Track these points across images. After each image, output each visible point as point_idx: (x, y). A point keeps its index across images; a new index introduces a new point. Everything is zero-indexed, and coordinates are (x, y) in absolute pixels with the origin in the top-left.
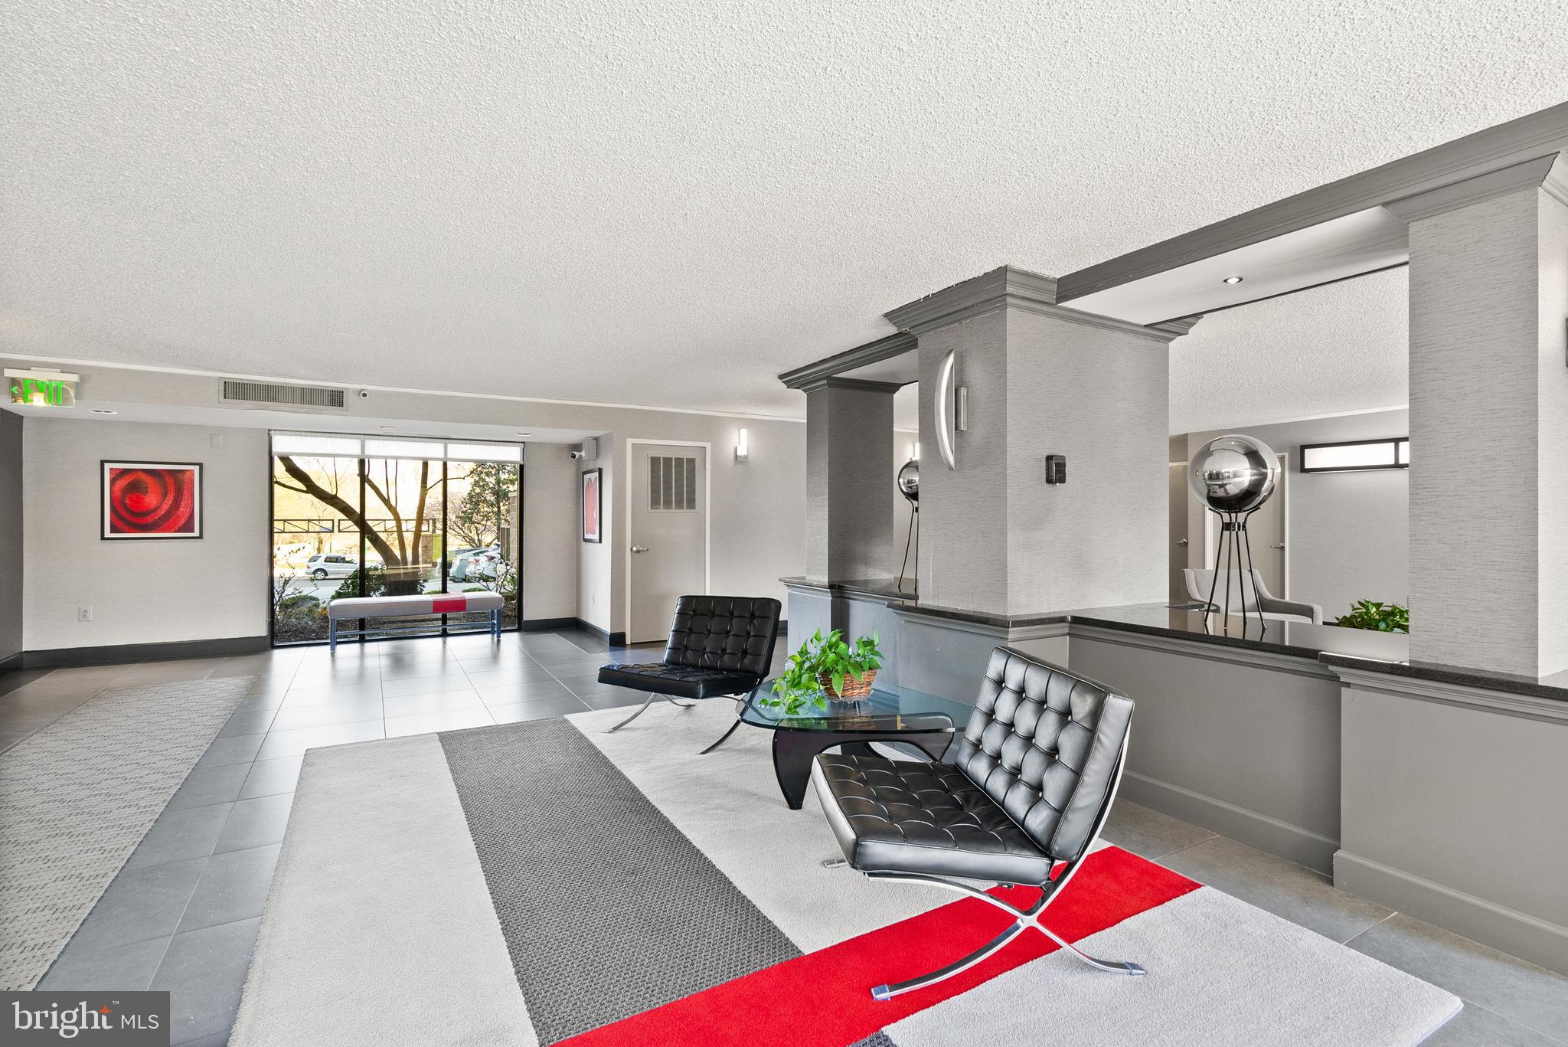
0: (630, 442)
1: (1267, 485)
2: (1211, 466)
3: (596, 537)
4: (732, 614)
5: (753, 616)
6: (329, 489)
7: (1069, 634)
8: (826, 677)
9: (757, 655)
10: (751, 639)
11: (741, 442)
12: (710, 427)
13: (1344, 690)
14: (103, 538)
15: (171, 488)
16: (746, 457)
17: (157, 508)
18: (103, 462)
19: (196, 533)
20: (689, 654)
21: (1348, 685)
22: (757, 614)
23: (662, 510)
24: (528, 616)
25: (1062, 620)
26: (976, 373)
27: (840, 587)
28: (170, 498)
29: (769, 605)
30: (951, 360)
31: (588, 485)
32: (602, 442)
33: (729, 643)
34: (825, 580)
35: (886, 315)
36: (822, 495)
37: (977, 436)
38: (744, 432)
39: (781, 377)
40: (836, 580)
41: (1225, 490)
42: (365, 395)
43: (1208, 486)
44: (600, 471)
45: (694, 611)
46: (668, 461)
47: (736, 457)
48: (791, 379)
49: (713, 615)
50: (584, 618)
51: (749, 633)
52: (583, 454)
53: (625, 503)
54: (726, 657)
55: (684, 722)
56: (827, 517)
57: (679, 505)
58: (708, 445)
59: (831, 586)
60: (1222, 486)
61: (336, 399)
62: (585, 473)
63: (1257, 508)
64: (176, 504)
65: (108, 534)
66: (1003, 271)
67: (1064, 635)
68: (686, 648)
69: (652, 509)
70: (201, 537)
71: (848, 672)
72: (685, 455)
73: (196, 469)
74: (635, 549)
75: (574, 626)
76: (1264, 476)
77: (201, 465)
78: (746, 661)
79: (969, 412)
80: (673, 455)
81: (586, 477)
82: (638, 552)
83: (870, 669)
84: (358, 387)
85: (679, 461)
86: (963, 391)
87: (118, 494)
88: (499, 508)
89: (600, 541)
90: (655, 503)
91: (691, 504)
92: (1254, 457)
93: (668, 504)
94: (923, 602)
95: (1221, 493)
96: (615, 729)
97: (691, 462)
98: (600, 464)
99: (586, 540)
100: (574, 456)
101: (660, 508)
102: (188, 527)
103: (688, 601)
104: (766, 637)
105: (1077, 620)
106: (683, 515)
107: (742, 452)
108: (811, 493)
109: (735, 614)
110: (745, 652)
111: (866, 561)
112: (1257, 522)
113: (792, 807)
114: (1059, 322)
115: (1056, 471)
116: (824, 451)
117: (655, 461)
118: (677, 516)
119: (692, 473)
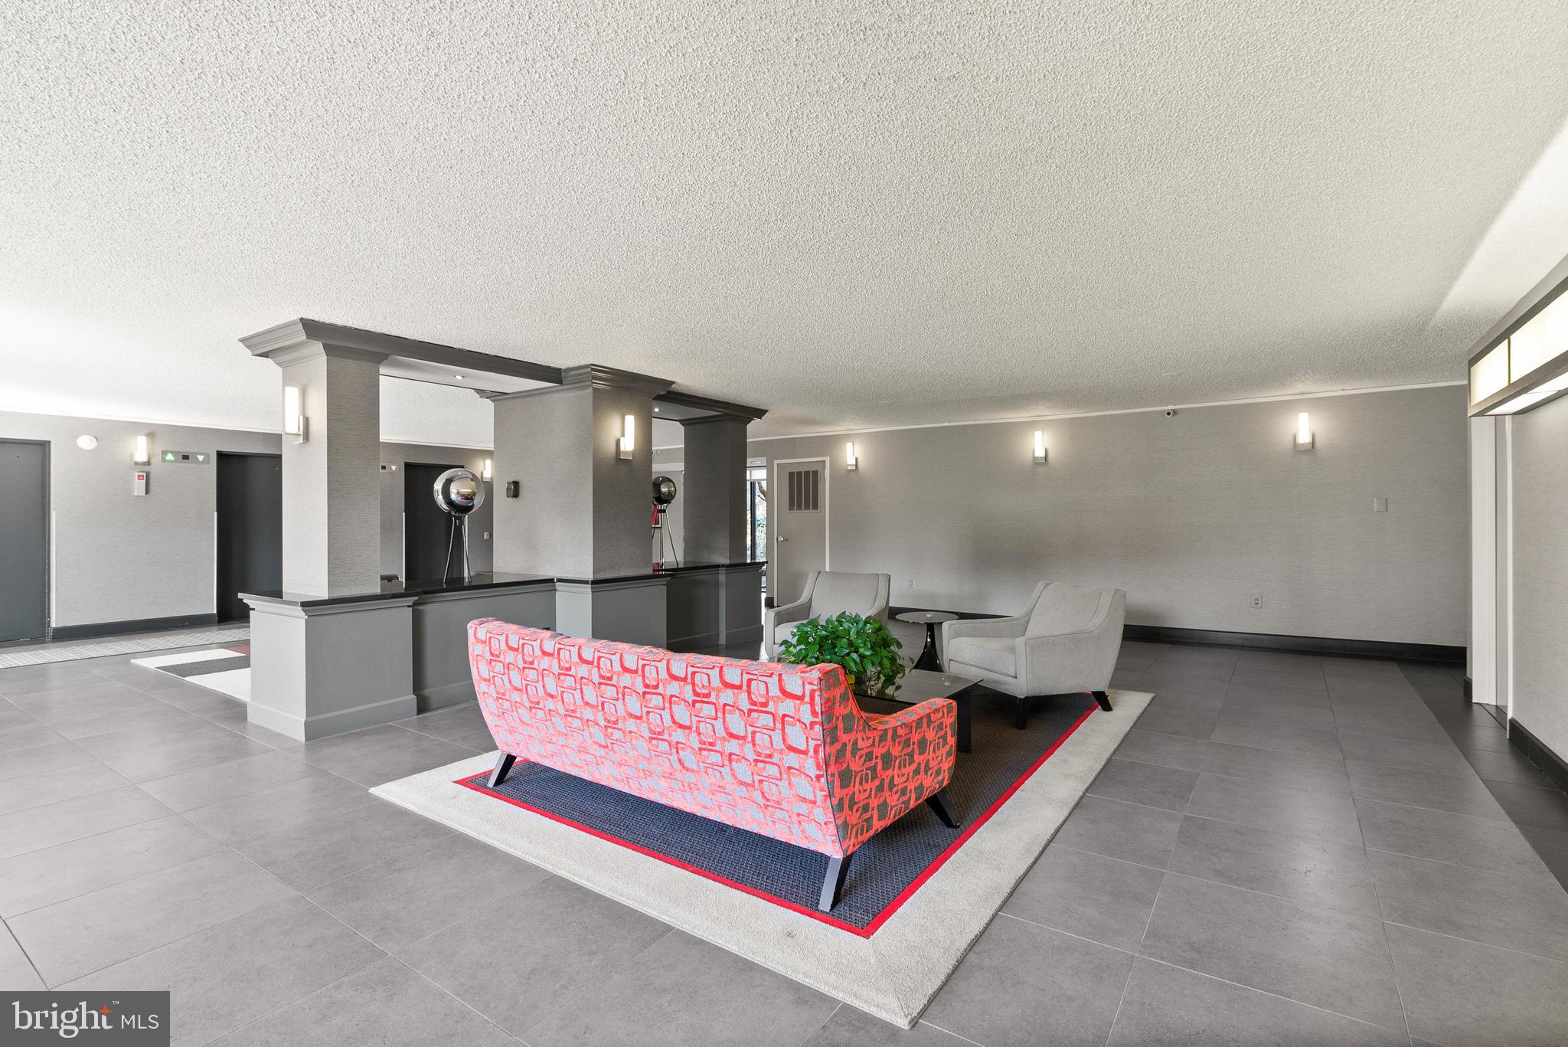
0: (776, 462)
12: (827, 444)
23: (796, 511)
46: (799, 473)
57: (807, 507)
58: (827, 459)
69: (790, 510)
72: (811, 469)
74: (779, 539)
80: (803, 469)
82: (782, 541)
85: (807, 473)
90: (791, 506)
91: (815, 506)
93: (799, 507)
97: (815, 473)
101: (794, 509)
106: (809, 514)
117: (791, 475)
118: (806, 515)
119: (816, 482)
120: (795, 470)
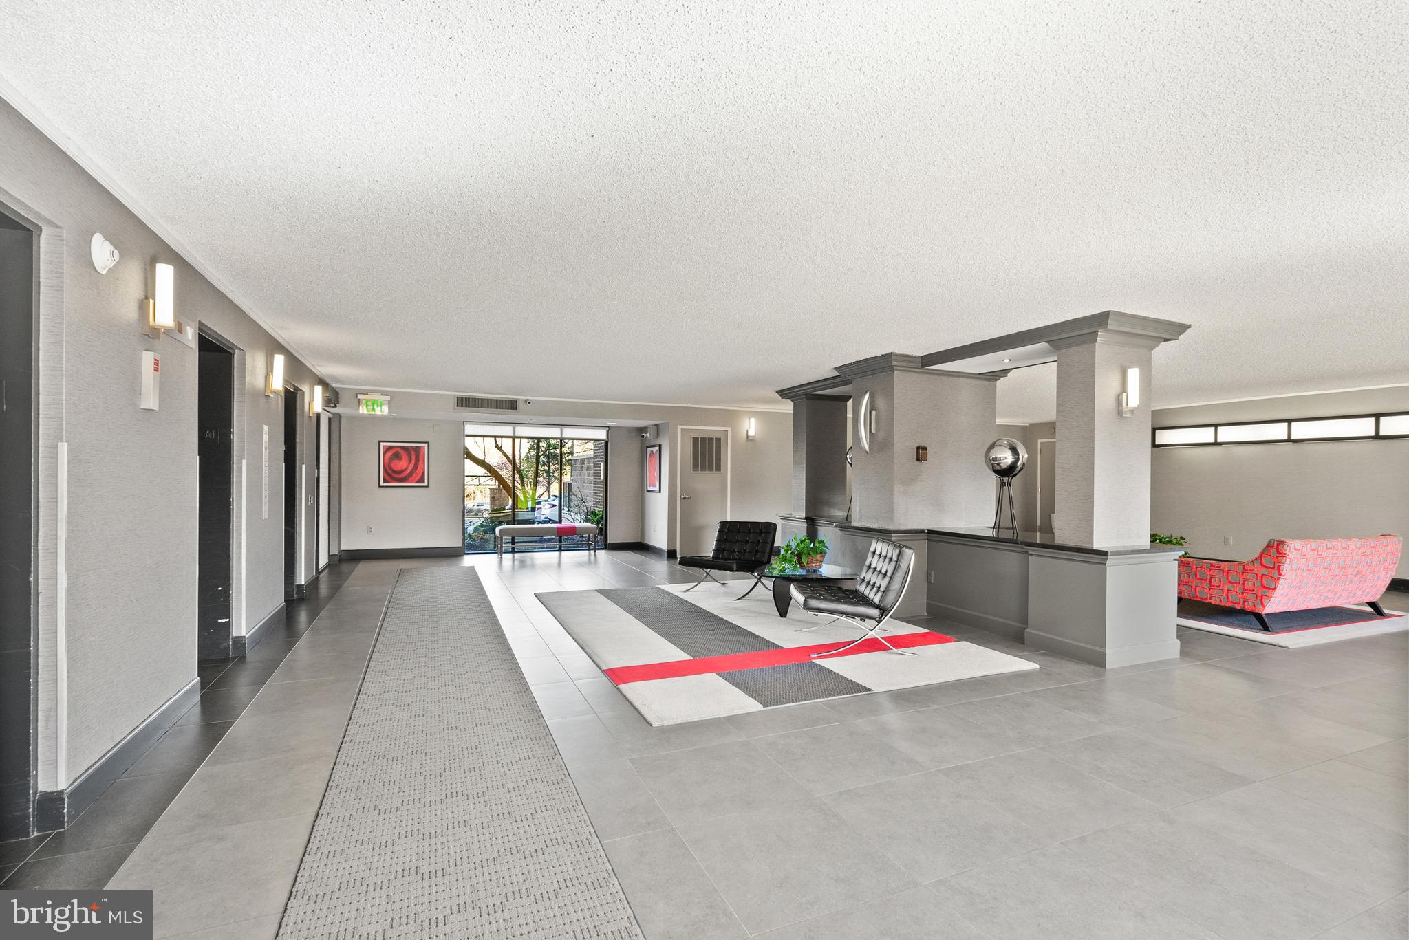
0: (680, 428)
1: (1020, 463)
2: (993, 454)
3: (657, 489)
4: (749, 531)
5: (761, 532)
6: (481, 456)
7: (928, 540)
8: (799, 555)
9: (763, 553)
10: (760, 545)
11: (751, 427)
12: (730, 417)
13: (1030, 557)
14: (379, 486)
15: (413, 457)
16: (754, 436)
17: (406, 469)
18: (380, 442)
19: (426, 484)
20: (725, 553)
21: (1032, 555)
22: (763, 531)
23: (707, 472)
24: (611, 539)
25: (922, 531)
26: (881, 402)
27: (813, 519)
28: (412, 465)
29: (770, 526)
30: (867, 396)
31: (650, 455)
32: (661, 427)
33: (748, 547)
34: (804, 515)
35: (835, 368)
36: (801, 464)
37: (881, 435)
38: (753, 420)
39: (778, 392)
40: (809, 515)
41: (1000, 466)
42: (529, 403)
43: (992, 464)
44: (660, 446)
45: (728, 529)
46: (703, 440)
47: (747, 436)
48: (784, 393)
49: (739, 531)
50: (647, 542)
51: (759, 541)
52: (648, 435)
53: (676, 468)
54: (746, 554)
55: (723, 589)
56: (805, 477)
57: (711, 469)
58: (729, 429)
59: (806, 518)
60: (999, 464)
61: (513, 405)
62: (648, 447)
63: (1016, 475)
64: (416, 467)
65: (382, 484)
66: (890, 355)
67: (925, 540)
68: (724, 550)
69: (693, 471)
70: (428, 486)
71: (809, 554)
72: (714, 436)
73: (426, 445)
74: (682, 496)
75: (641, 547)
76: (1017, 460)
77: (428, 444)
78: (758, 556)
79: (877, 423)
80: (707, 436)
81: (649, 449)
82: (684, 498)
83: (821, 553)
84: (525, 398)
85: (711, 440)
86: (874, 412)
87: (387, 461)
88: (549, 467)
89: (660, 492)
90: (695, 467)
91: (718, 468)
92: (1014, 450)
93: (703, 469)
94: (854, 524)
95: (998, 468)
96: (687, 591)
97: (718, 440)
98: (660, 441)
99: (648, 491)
100: (643, 436)
101: (698, 471)
102: (422, 480)
103: (724, 525)
104: (768, 543)
105: (930, 532)
106: (713, 475)
107: (752, 433)
108: (796, 463)
109: (752, 531)
110: (757, 552)
111: (830, 504)
112: (1016, 482)
113: (781, 616)
114: (925, 376)
115: (921, 453)
116: (803, 438)
117: (695, 440)
118: (710, 476)
119: (719, 448)
120: (700, 436)
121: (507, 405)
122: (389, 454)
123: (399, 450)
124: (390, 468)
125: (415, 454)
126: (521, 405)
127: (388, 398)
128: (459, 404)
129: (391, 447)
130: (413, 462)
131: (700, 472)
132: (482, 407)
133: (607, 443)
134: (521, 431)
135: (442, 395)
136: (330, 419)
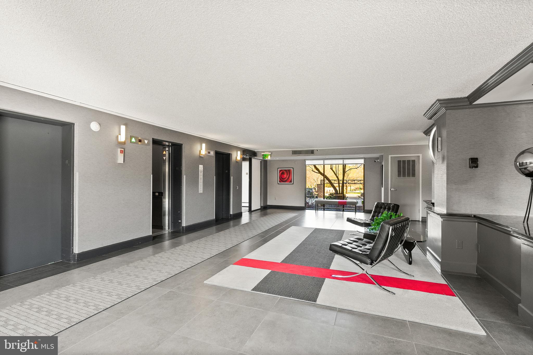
0: (390, 156)
7: (478, 223)
12: (421, 149)
14: (278, 184)
17: (286, 177)
18: (278, 168)
22: (391, 208)
23: (406, 177)
24: (366, 208)
32: (383, 157)
37: (443, 153)
39: (423, 133)
42: (318, 151)
44: (383, 166)
45: (378, 206)
46: (404, 162)
48: (426, 133)
49: (382, 208)
52: (379, 160)
53: (388, 175)
57: (409, 175)
58: (421, 155)
61: (312, 152)
64: (289, 177)
67: (475, 222)
69: (398, 177)
70: (293, 184)
72: (413, 159)
77: (293, 168)
79: (441, 145)
80: (406, 159)
82: (393, 191)
85: (409, 161)
87: (280, 175)
90: (399, 175)
91: (414, 175)
93: (404, 176)
97: (414, 161)
98: (383, 164)
100: (375, 162)
101: (401, 177)
102: (291, 182)
103: (377, 204)
106: (410, 179)
109: (387, 208)
115: (472, 164)
117: (399, 162)
118: (408, 180)
119: (414, 165)
120: (402, 160)
121: (310, 152)
122: (281, 173)
123: (284, 171)
124: (281, 177)
125: (289, 172)
126: (315, 152)
127: (270, 153)
128: (293, 153)
129: (281, 170)
130: (288, 175)
131: (402, 177)
132: (301, 154)
133: (364, 165)
134: (327, 162)
135: (287, 151)
136: (261, 162)
